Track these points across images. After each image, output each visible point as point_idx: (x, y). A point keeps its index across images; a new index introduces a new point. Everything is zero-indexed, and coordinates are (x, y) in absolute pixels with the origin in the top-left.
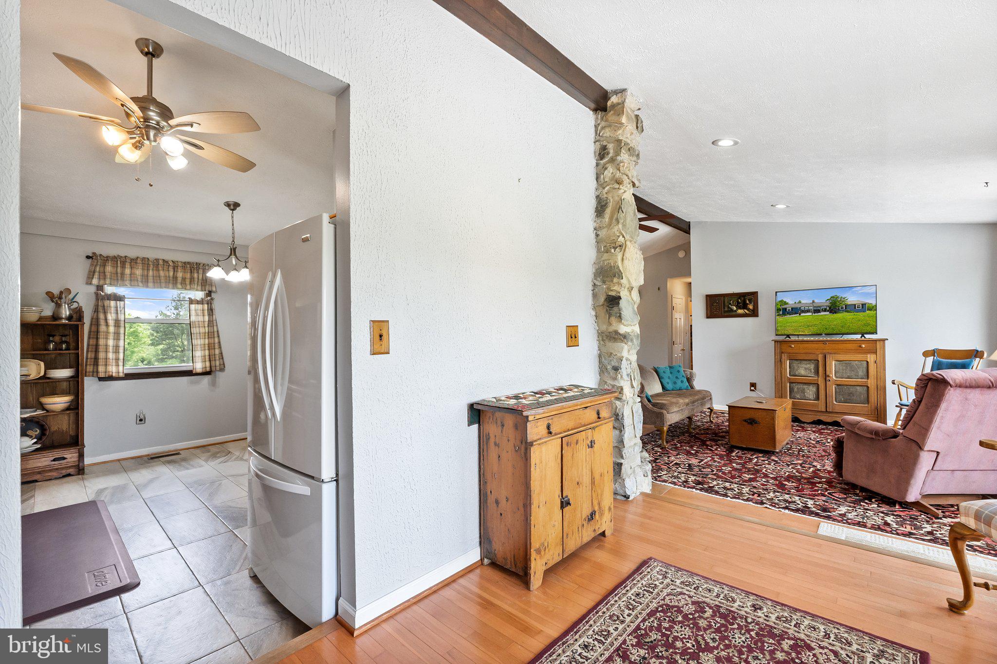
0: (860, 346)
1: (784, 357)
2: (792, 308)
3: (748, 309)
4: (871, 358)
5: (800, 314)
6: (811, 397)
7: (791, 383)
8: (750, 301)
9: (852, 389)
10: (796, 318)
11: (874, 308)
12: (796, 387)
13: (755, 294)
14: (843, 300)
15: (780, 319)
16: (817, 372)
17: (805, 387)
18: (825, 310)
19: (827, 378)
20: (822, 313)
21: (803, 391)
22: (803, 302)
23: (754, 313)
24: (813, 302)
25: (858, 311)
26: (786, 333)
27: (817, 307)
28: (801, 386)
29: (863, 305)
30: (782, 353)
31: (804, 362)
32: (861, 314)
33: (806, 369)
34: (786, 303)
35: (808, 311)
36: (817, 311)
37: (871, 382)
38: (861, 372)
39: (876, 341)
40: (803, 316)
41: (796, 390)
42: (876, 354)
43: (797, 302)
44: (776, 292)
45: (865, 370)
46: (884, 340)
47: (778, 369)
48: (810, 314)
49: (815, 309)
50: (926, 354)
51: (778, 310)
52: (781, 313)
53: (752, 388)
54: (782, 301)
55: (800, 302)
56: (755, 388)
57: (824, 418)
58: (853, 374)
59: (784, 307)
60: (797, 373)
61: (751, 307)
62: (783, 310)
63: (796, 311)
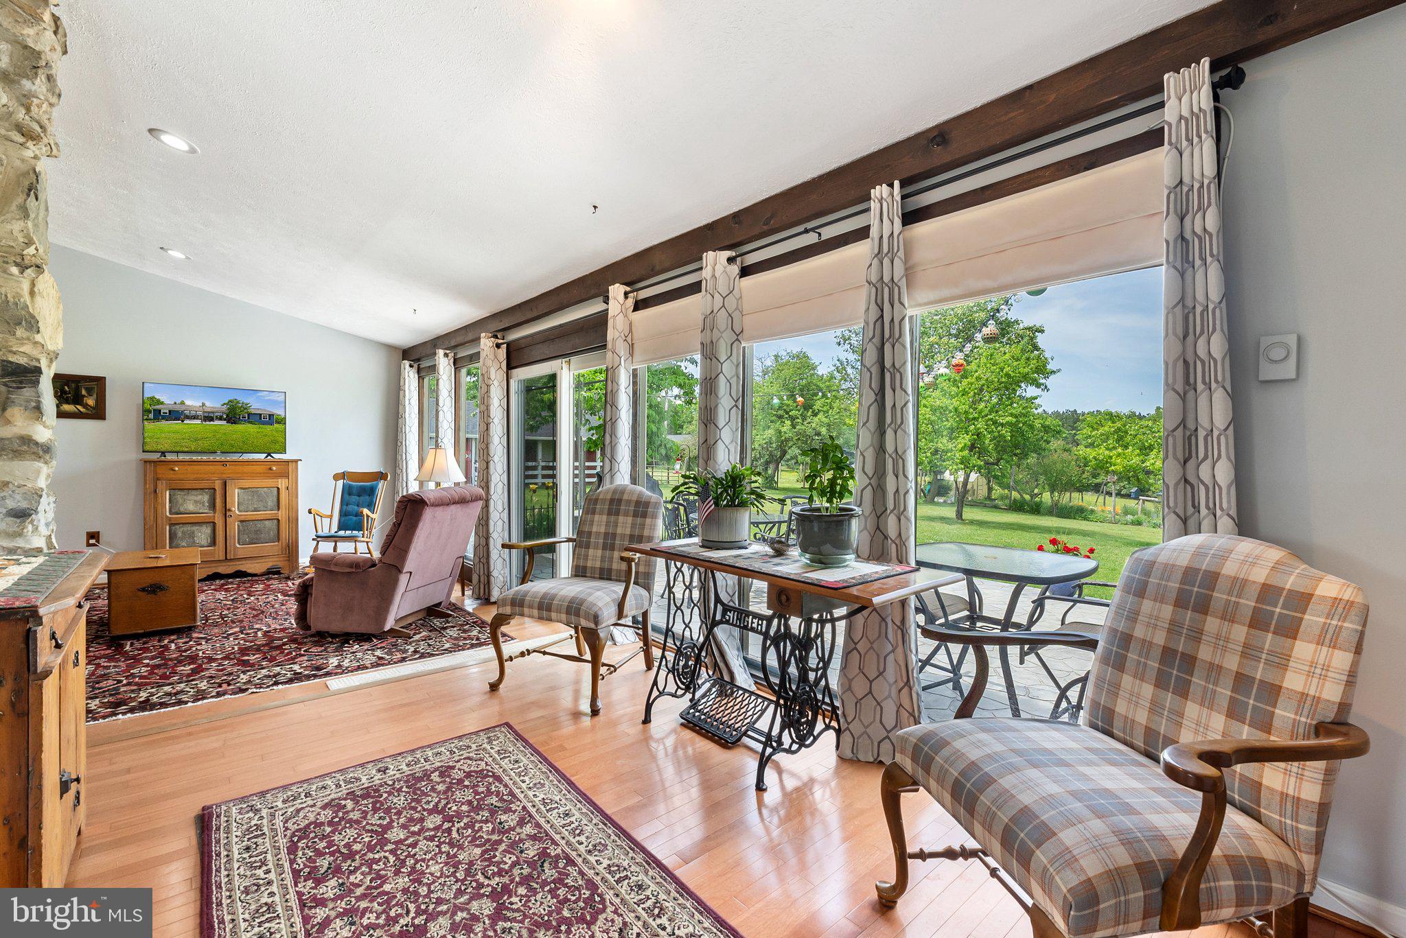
0: (270, 469)
1: (161, 486)
2: (169, 411)
3: (86, 406)
4: (282, 483)
5: (182, 422)
6: (204, 542)
7: (171, 525)
8: (89, 391)
9: (259, 525)
10: (177, 426)
11: (282, 421)
12: (180, 531)
13: (100, 381)
14: (245, 407)
15: (149, 426)
16: (213, 506)
17: (195, 528)
18: (221, 418)
19: (228, 514)
20: (217, 422)
21: (192, 535)
22: (187, 403)
23: (98, 413)
24: (203, 405)
25: (264, 423)
26: (160, 447)
27: (209, 413)
28: (188, 528)
29: (271, 416)
30: (158, 479)
31: (194, 492)
32: (269, 428)
33: (196, 502)
34: (159, 402)
35: (195, 417)
36: (209, 419)
37: (282, 514)
38: (271, 502)
39: (287, 462)
40: (188, 424)
41: (180, 534)
42: (288, 479)
43: (178, 402)
44: (143, 384)
45: (275, 499)
46: (296, 461)
47: (150, 505)
48: (199, 422)
49: (207, 415)
50: (337, 477)
51: (146, 411)
52: (151, 416)
53: (92, 541)
54: (152, 399)
55: (182, 403)
56: (98, 541)
57: (222, 569)
58: (260, 505)
59: (157, 407)
60: (182, 509)
61: (91, 402)
62: (153, 412)
63: (176, 415)
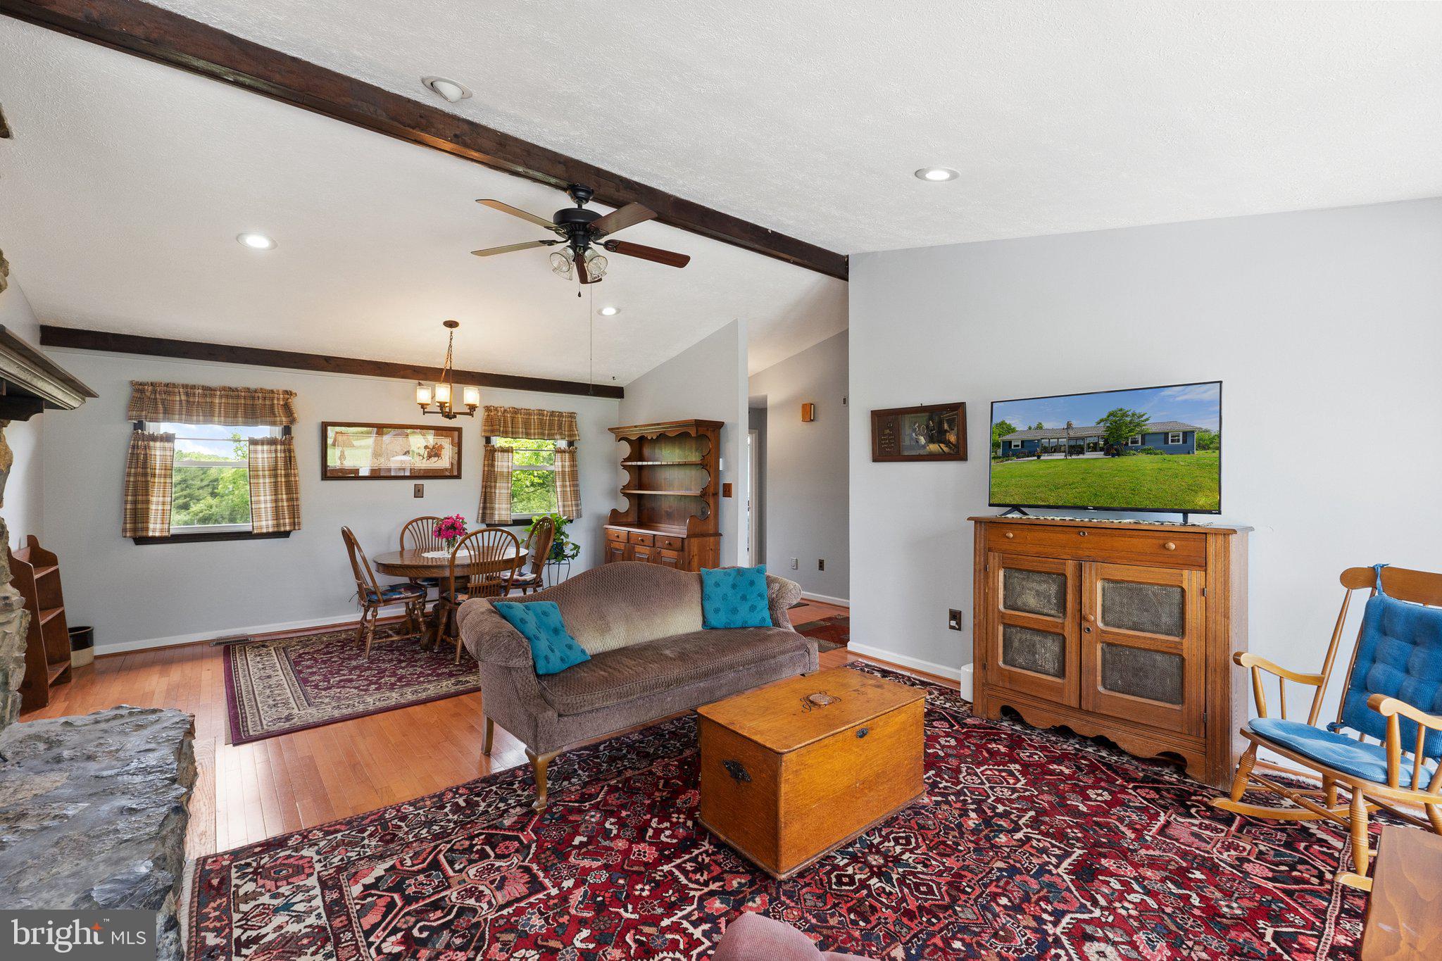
0: (1164, 546)
1: (994, 559)
2: (1023, 442)
3: (948, 443)
4: (1192, 580)
5: (1039, 457)
6: (1050, 666)
7: (1006, 626)
8: (951, 422)
9: (1142, 659)
10: (1031, 466)
11: (1213, 443)
12: (1017, 637)
13: (963, 404)
14: (1137, 422)
15: (999, 467)
16: (1062, 606)
17: (1037, 638)
18: (1095, 448)
19: (1085, 624)
20: (1088, 455)
21: (1032, 650)
22: (1046, 425)
23: (958, 453)
24: (1069, 426)
25: (1173, 451)
26: (1009, 500)
27: (1077, 439)
28: (1027, 636)
29: (1188, 434)
30: (990, 550)
31: (1036, 577)
32: (1182, 459)
33: (1038, 594)
34: (1010, 430)
35: (1056, 449)
36: (1076, 449)
37: (1191, 646)
38: (1166, 619)
39: (1204, 534)
40: (1046, 461)
41: (1016, 644)
42: (1206, 571)
43: (1034, 425)
44: (992, 403)
45: (1176, 611)
46: (1227, 533)
47: (979, 588)
48: (1061, 456)
49: (1073, 443)
50: (1351, 579)
51: (995, 445)
52: (1000, 452)
53: (953, 623)
54: (1002, 424)
55: (1039, 427)
56: (959, 624)
57: (1073, 723)
58: (1145, 618)
59: (1007, 438)
60: (1020, 602)
61: (952, 438)
62: (1004, 448)
63: (1031, 448)
